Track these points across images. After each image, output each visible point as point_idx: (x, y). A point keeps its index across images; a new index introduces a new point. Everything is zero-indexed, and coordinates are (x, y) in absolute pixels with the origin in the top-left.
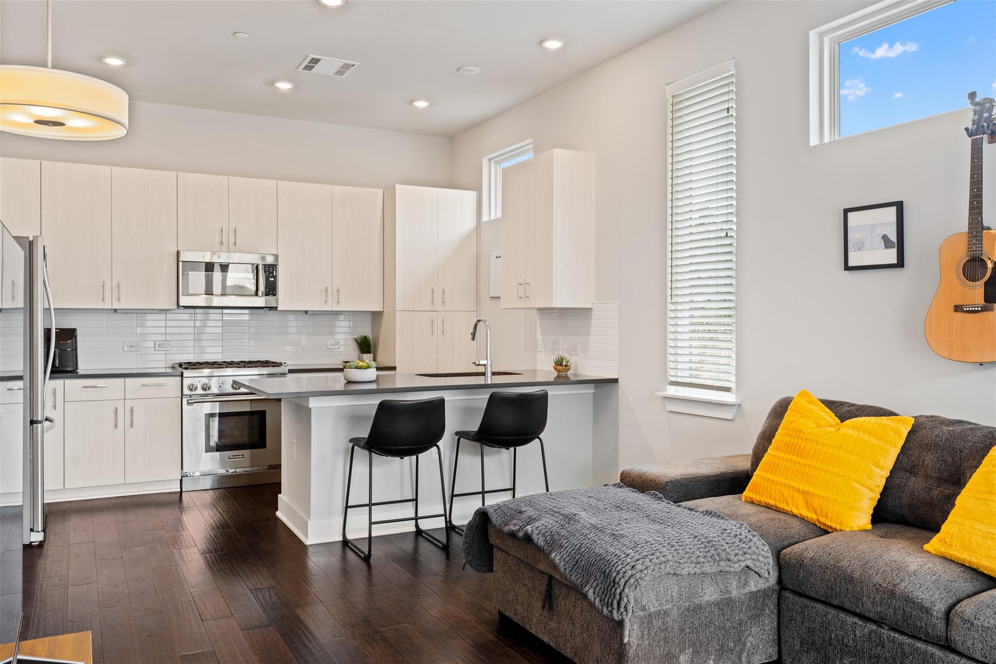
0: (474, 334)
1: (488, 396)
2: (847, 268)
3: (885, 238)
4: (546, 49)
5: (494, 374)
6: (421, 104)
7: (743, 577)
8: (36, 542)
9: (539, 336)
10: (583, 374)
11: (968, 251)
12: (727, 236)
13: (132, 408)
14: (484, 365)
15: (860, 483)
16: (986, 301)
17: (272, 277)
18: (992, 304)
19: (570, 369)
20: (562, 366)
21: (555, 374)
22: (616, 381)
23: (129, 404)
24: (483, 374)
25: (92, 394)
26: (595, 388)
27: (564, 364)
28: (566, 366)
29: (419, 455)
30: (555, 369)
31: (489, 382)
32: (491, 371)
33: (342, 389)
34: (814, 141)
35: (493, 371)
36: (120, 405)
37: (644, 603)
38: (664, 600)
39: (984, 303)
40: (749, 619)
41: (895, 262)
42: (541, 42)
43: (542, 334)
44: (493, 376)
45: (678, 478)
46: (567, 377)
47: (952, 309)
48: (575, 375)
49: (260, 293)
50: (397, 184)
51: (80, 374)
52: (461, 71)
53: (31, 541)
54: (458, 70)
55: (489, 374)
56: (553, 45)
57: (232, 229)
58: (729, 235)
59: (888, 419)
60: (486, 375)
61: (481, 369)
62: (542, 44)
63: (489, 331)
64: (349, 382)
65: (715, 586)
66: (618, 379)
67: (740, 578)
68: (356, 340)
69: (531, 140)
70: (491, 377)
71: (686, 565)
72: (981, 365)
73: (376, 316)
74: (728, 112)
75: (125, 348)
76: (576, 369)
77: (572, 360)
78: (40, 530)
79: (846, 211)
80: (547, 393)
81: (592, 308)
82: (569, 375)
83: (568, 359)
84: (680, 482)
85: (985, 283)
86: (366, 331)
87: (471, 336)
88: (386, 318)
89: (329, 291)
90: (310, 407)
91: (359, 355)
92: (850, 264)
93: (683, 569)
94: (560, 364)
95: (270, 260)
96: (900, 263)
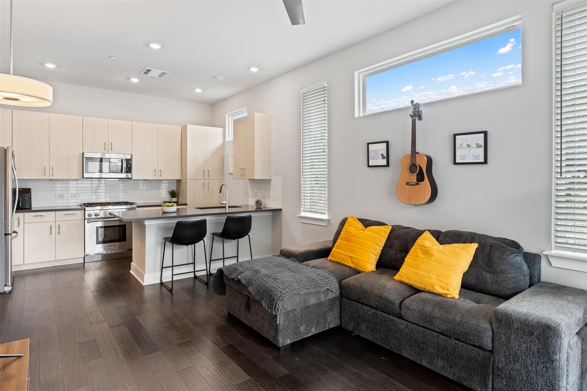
0: (221, 191)
1: (226, 217)
2: (369, 166)
3: (382, 155)
4: (251, 71)
6: (198, 90)
7: (326, 293)
8: (8, 291)
9: (250, 191)
10: (268, 206)
11: (411, 162)
12: (324, 151)
13: (59, 225)
14: (225, 204)
15: (371, 253)
16: (417, 181)
17: (129, 165)
18: (419, 182)
19: (262, 205)
21: (256, 207)
22: (281, 210)
23: (58, 223)
24: (225, 207)
25: (39, 219)
26: (272, 213)
27: (260, 202)
28: (260, 203)
29: (196, 244)
30: (256, 205)
31: (227, 212)
33: (161, 216)
34: (356, 115)
35: (229, 206)
36: (53, 224)
37: (285, 307)
38: (294, 305)
39: (417, 182)
40: (329, 310)
41: (386, 164)
42: (249, 68)
43: (251, 190)
45: (303, 252)
46: (261, 208)
47: (406, 184)
48: (264, 207)
49: (123, 171)
50: (188, 124)
51: (33, 210)
52: (215, 78)
53: (5, 291)
56: (254, 70)
57: (110, 143)
58: (325, 151)
59: (382, 227)
61: (224, 205)
63: (227, 189)
64: (164, 213)
65: (315, 298)
66: (281, 209)
67: (325, 293)
68: (169, 192)
69: (246, 108)
70: (228, 209)
71: (303, 290)
72: (416, 205)
73: (179, 182)
74: (324, 102)
75: (57, 197)
76: (265, 205)
77: (263, 201)
78: (10, 285)
79: (368, 144)
80: (251, 216)
81: (271, 179)
82: (262, 207)
83: (261, 200)
84: (304, 254)
85: (417, 174)
86: (174, 188)
87: (219, 191)
88: (183, 182)
89: (157, 171)
90: (145, 224)
91: (171, 198)
92: (370, 165)
93: (302, 292)
94: (258, 203)
95: (129, 157)
96: (388, 165)
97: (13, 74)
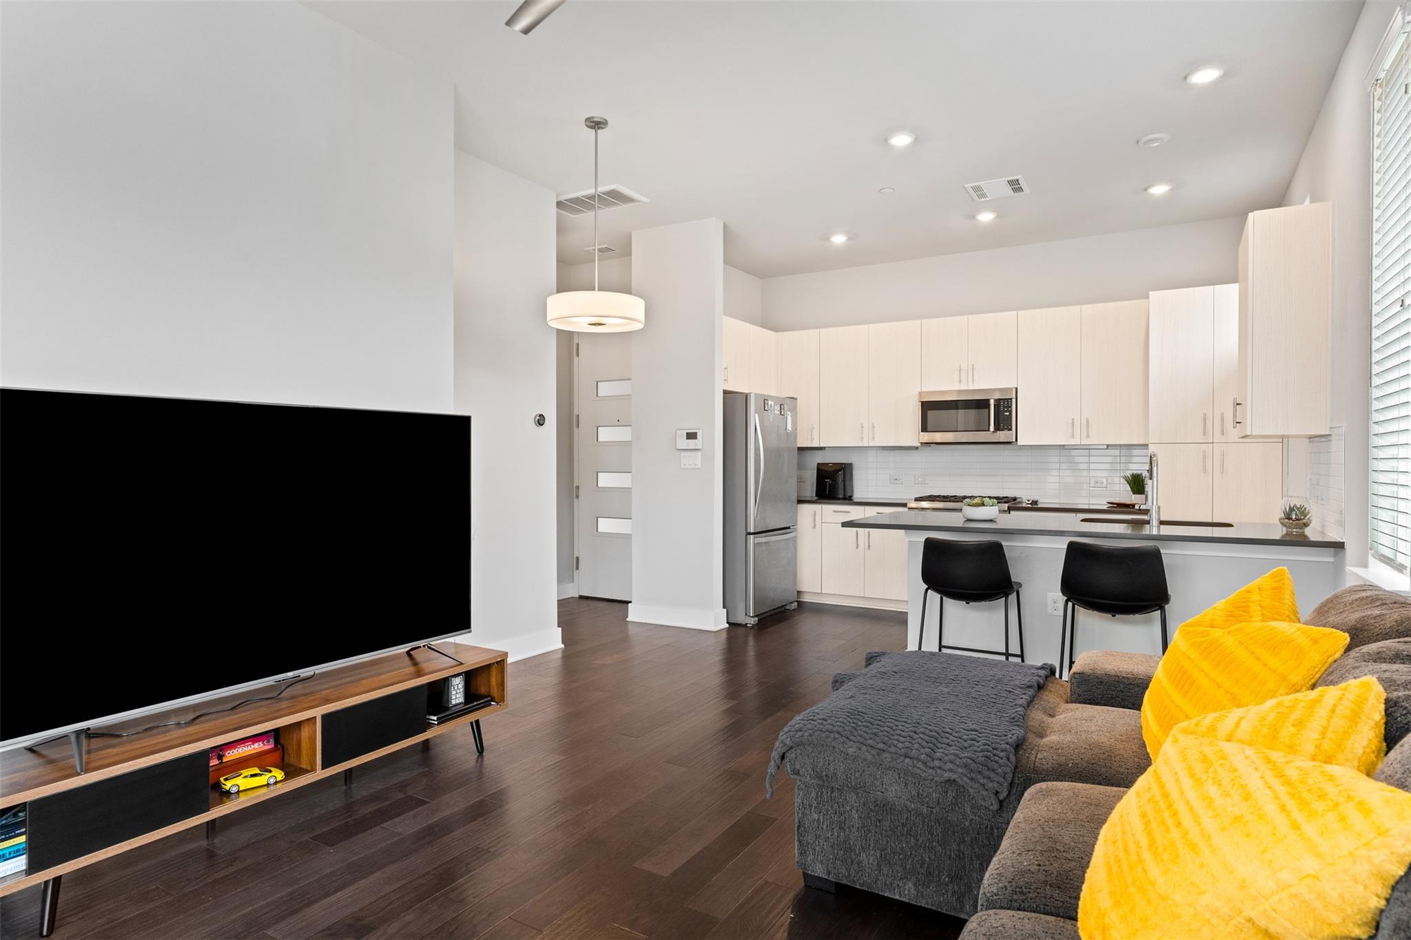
4: (1193, 86)
5: (1162, 523)
6: (1159, 190)
8: (750, 624)
17: (1006, 412)
19: (1306, 525)
20: (1291, 519)
21: (1284, 530)
26: (1334, 556)
27: (1299, 516)
28: (1303, 519)
30: (1283, 521)
32: (1159, 518)
33: (961, 526)
42: (1185, 78)
44: (1161, 526)
46: (1303, 535)
49: (992, 428)
50: (1149, 291)
52: (1140, 143)
54: (1138, 142)
55: (1155, 523)
56: (1205, 76)
60: (1151, 523)
62: (1188, 80)
64: (969, 520)
66: (1344, 543)
68: (1126, 478)
70: (1158, 527)
75: (892, 481)
76: (1323, 526)
78: (752, 615)
80: (1159, 551)
81: (1331, 436)
82: (1306, 533)
83: (1305, 510)
89: (1077, 423)
94: (1295, 518)
97: (598, 290)
